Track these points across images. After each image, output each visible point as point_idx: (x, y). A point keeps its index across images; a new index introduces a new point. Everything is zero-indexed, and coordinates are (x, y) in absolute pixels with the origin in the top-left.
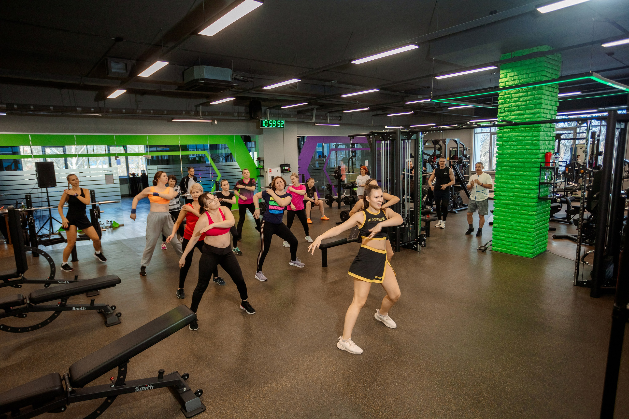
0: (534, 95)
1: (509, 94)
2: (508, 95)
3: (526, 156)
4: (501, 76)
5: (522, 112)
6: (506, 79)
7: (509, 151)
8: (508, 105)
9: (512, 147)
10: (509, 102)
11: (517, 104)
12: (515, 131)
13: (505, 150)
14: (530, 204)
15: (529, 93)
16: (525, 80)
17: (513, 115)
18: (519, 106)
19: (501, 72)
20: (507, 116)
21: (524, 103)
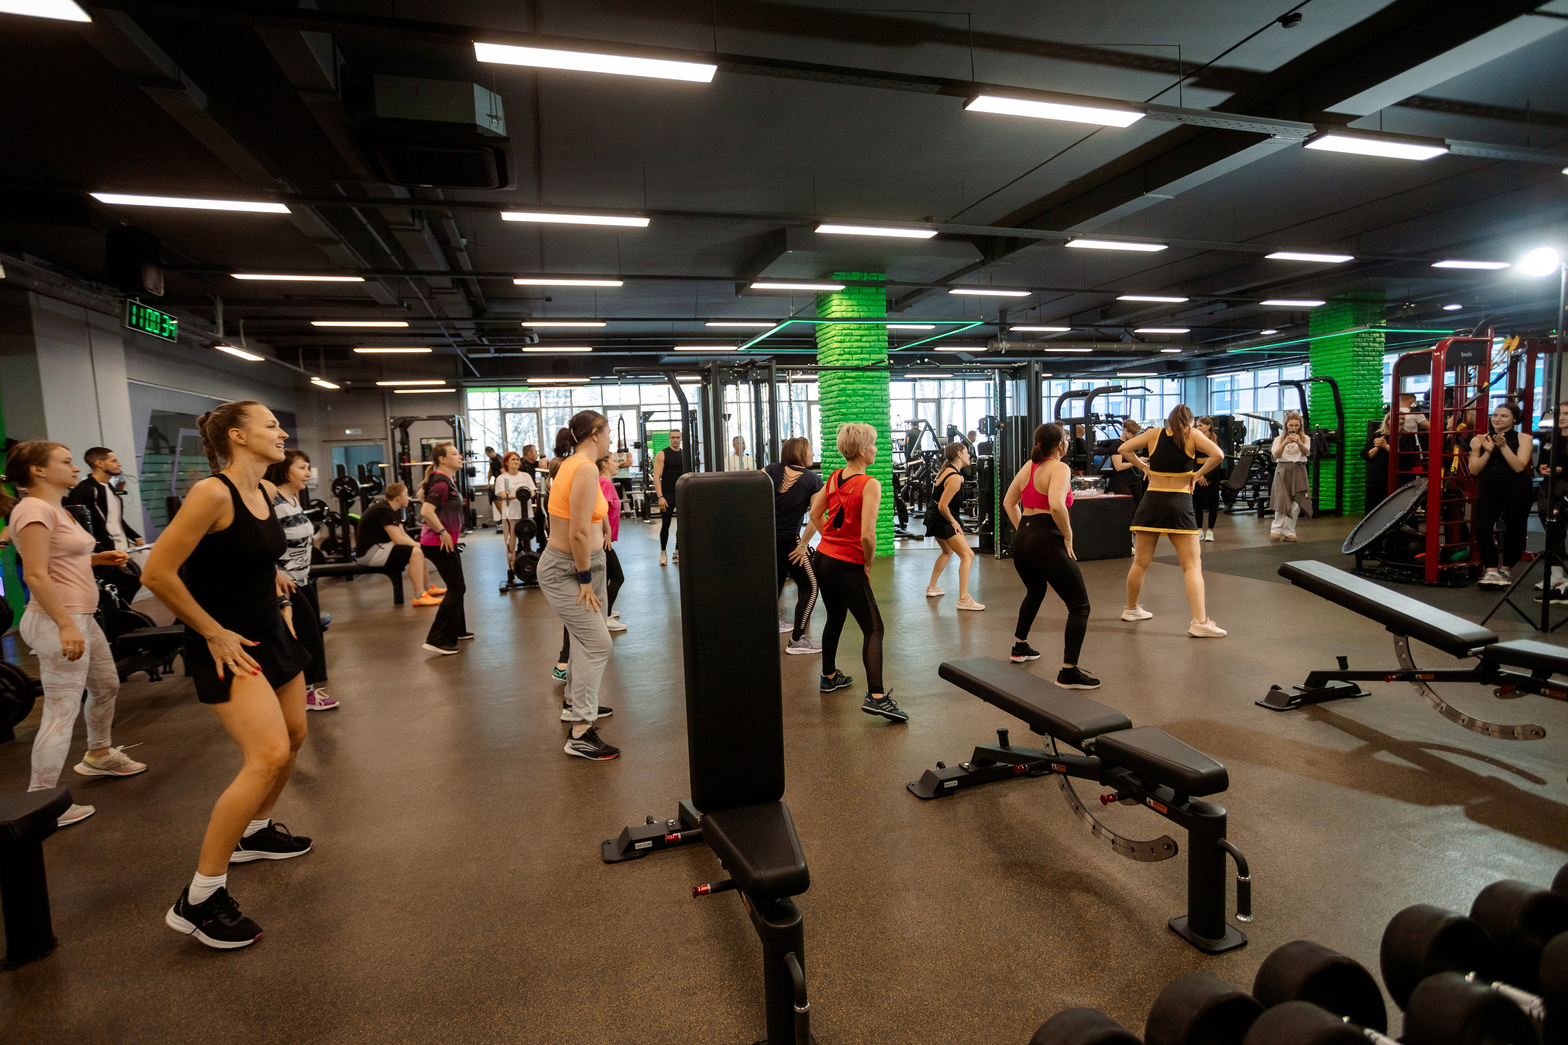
0: (879, 336)
1: (848, 329)
2: (848, 331)
3: (876, 416)
4: (835, 302)
5: (867, 356)
6: (843, 308)
7: (855, 410)
8: (848, 344)
9: (859, 405)
10: (849, 341)
11: (860, 344)
12: (860, 381)
13: (850, 408)
14: (886, 481)
15: (873, 332)
16: (866, 314)
17: (856, 360)
18: (862, 348)
19: (834, 296)
20: (848, 360)
21: (868, 345)
